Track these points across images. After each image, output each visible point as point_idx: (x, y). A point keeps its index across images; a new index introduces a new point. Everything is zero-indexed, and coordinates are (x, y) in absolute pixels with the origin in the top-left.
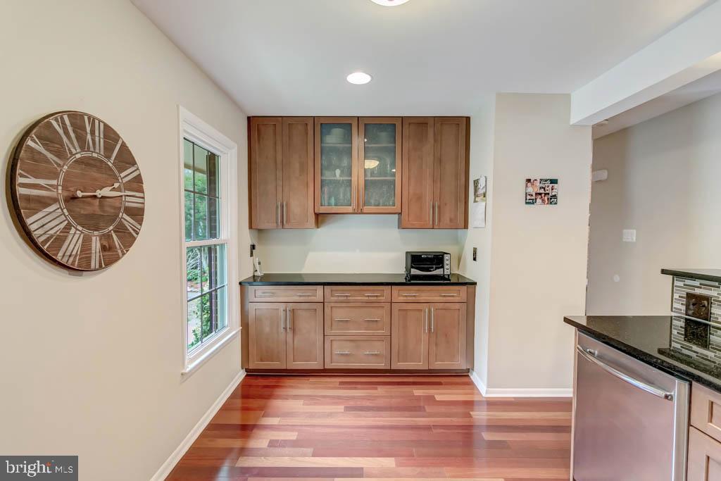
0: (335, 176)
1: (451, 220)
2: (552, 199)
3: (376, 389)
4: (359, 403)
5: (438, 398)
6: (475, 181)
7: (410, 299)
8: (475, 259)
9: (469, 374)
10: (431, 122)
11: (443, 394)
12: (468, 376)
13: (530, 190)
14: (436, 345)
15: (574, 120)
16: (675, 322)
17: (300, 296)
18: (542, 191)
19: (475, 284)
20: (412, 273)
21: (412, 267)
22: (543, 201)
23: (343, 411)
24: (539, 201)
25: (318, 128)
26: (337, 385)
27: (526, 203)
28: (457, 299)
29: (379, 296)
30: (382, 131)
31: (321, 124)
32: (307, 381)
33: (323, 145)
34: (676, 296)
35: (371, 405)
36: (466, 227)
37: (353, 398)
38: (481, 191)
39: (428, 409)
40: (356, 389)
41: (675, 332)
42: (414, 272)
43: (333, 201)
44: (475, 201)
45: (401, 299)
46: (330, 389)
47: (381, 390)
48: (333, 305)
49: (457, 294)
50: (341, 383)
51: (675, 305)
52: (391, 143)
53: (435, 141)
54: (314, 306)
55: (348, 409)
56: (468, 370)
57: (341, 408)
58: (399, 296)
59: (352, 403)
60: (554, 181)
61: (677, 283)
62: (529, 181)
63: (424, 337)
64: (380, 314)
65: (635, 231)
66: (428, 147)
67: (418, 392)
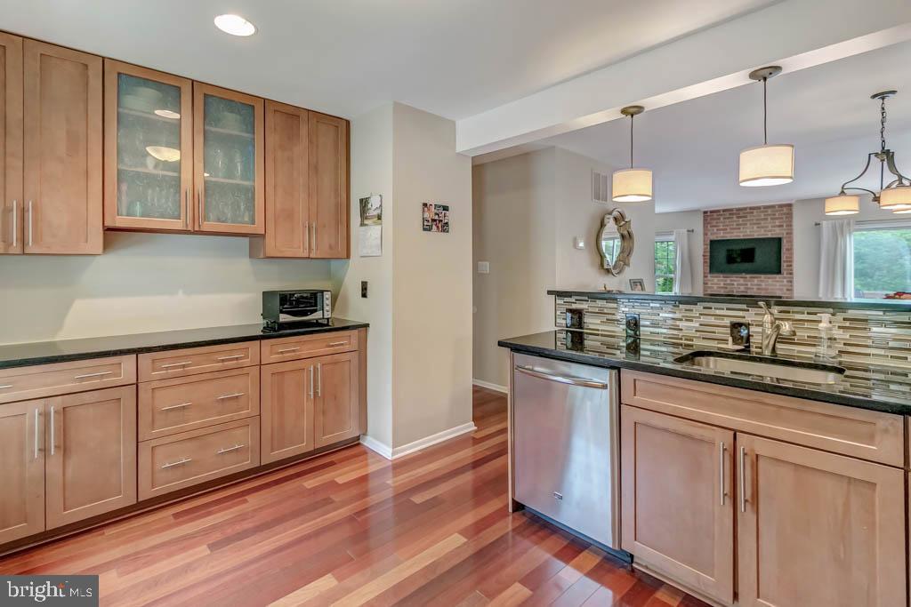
0: (146, 167)
1: (331, 247)
2: (445, 227)
3: (246, 501)
4: (230, 531)
5: (340, 480)
6: (361, 200)
7: (288, 356)
8: (364, 295)
9: (361, 441)
10: (304, 116)
11: (344, 474)
12: (359, 444)
13: (427, 215)
14: (324, 413)
15: (460, 148)
16: (558, 335)
17: (82, 379)
18: (436, 217)
19: (367, 326)
20: (281, 320)
21: (282, 312)
22: (438, 227)
23: (209, 552)
24: (434, 227)
25: (111, 80)
26: (172, 520)
27: (424, 229)
28: (347, 348)
29: (241, 358)
30: (232, 112)
31: (119, 74)
32: (100, 538)
33: (121, 110)
34: (558, 313)
35: (251, 525)
36: (348, 256)
37: (214, 528)
38: (372, 212)
39: (336, 498)
40: (209, 514)
41: (559, 343)
42: (284, 318)
43: (138, 208)
44: (362, 224)
45: (275, 358)
46: (159, 530)
47: (253, 501)
48: (155, 385)
49: (347, 341)
50: (176, 516)
51: (558, 321)
52: (248, 132)
53: (310, 142)
54: (115, 393)
55: (213, 547)
56: (358, 438)
57: (203, 550)
58: (271, 353)
59: (217, 536)
60: (446, 208)
61: (558, 301)
62: (425, 205)
63: (308, 406)
64: (241, 386)
65: (488, 264)
66: (301, 148)
67: (310, 483)
